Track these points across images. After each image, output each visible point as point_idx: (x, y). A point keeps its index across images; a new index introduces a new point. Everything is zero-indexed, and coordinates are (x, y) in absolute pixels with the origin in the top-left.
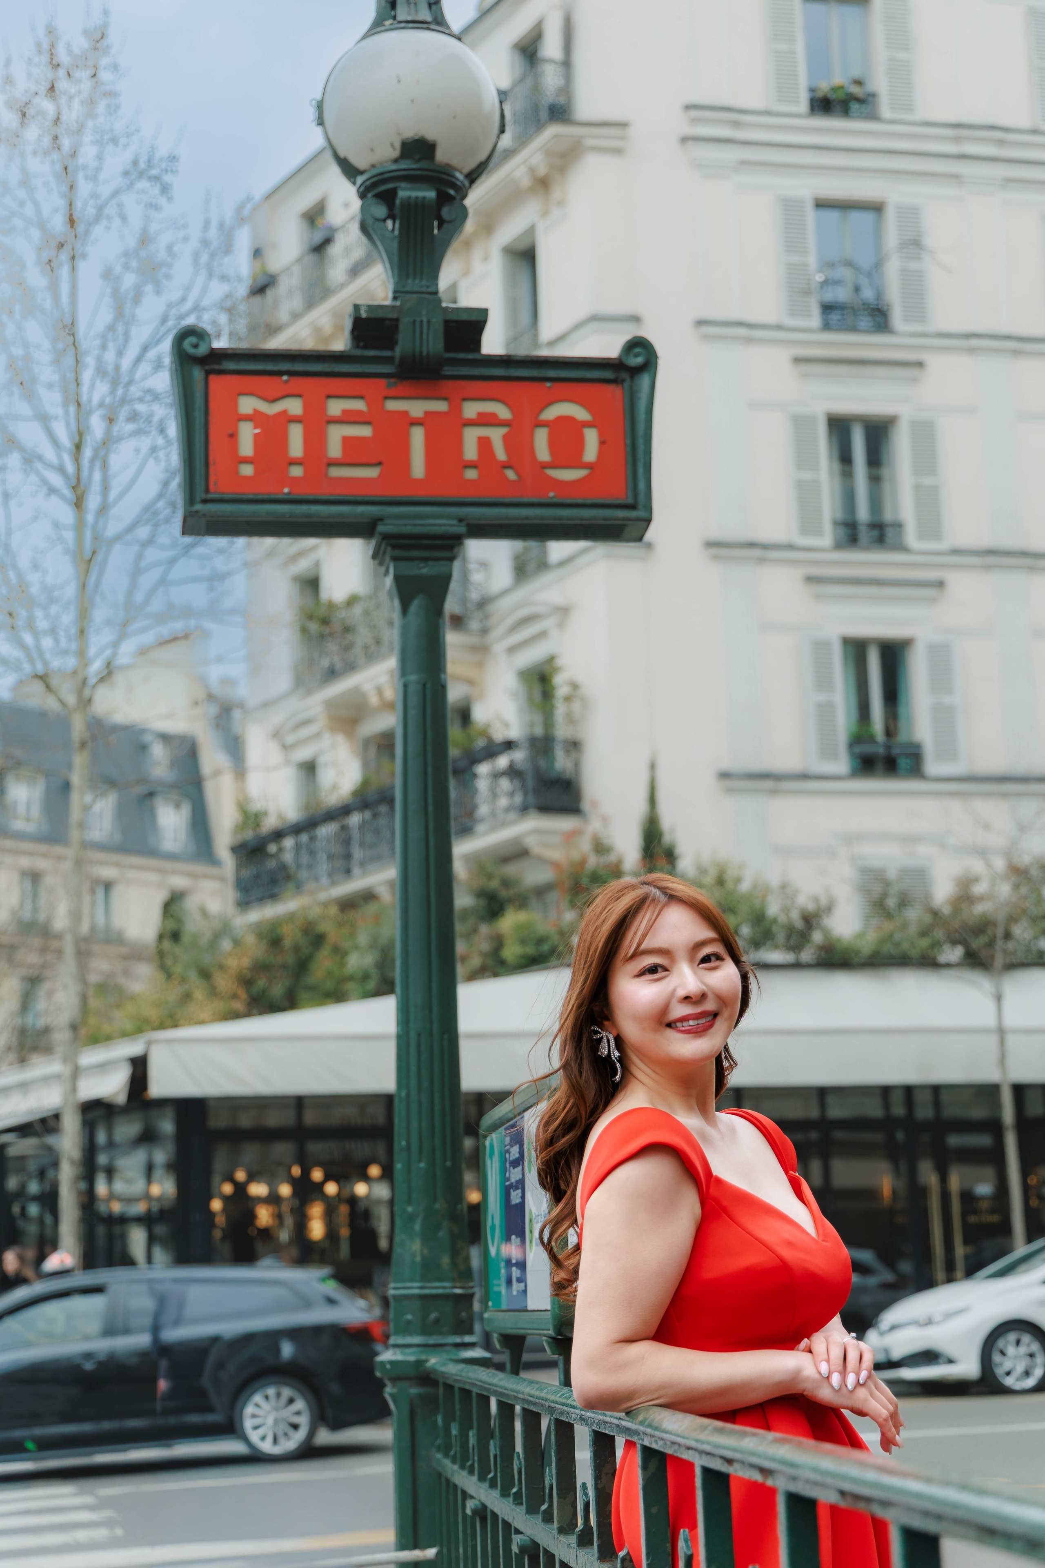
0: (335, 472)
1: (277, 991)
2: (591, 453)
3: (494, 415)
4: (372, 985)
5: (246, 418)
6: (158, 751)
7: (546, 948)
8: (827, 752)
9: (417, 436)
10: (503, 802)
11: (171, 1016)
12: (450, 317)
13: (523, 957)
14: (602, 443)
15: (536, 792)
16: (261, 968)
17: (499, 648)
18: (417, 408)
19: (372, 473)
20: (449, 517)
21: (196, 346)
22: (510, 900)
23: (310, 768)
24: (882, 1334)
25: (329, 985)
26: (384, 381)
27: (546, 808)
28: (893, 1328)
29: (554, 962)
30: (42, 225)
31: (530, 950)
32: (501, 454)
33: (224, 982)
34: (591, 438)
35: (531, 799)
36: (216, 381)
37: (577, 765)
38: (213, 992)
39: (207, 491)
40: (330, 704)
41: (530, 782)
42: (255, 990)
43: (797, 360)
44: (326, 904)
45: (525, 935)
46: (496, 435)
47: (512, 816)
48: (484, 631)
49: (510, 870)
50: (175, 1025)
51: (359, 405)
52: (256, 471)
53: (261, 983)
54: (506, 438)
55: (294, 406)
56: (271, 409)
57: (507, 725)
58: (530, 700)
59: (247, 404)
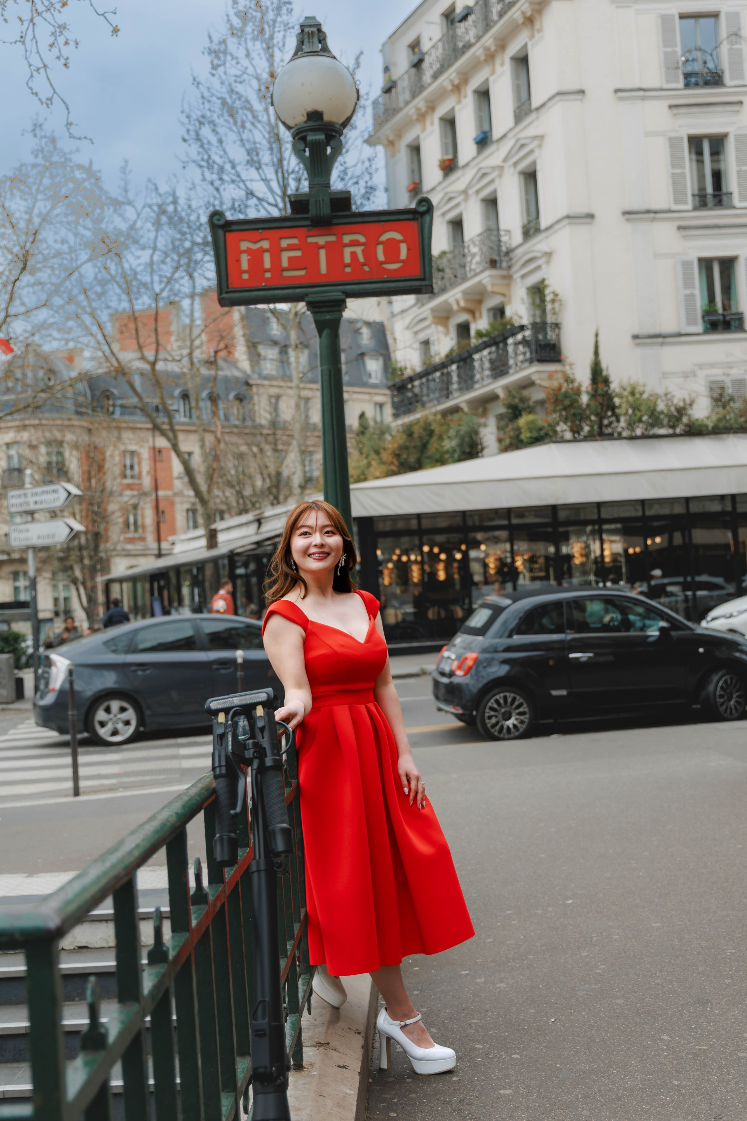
0: (286, 274)
1: (412, 459)
2: (403, 255)
3: (357, 241)
4: (456, 455)
5: (244, 252)
6: (366, 332)
7: (542, 433)
8: (690, 321)
9: (323, 253)
10: (521, 358)
11: (363, 473)
12: (332, 197)
13: (531, 438)
14: (409, 250)
15: (537, 352)
16: (404, 448)
17: (517, 276)
18: (321, 240)
19: (302, 273)
20: (338, 291)
21: (219, 220)
22: (525, 409)
23: (426, 343)
24: (708, 622)
25: (438, 456)
26: (305, 229)
27: (542, 361)
28: (713, 619)
29: (547, 440)
30: (258, 78)
31: (535, 434)
32: (361, 259)
33: (386, 456)
34: (404, 248)
35: (534, 355)
36: (230, 236)
37: (558, 336)
38: (382, 462)
39: (228, 287)
40: (433, 310)
41: (533, 347)
42: (402, 460)
43: (671, 107)
44: (435, 414)
45: (531, 426)
46: (359, 250)
47: (527, 364)
48: (509, 267)
49: (526, 393)
50: (365, 480)
51: (295, 241)
52: (249, 276)
53: (404, 456)
54: (363, 251)
55: (265, 244)
56: (254, 247)
57: (520, 317)
58: (533, 303)
59: (244, 245)
